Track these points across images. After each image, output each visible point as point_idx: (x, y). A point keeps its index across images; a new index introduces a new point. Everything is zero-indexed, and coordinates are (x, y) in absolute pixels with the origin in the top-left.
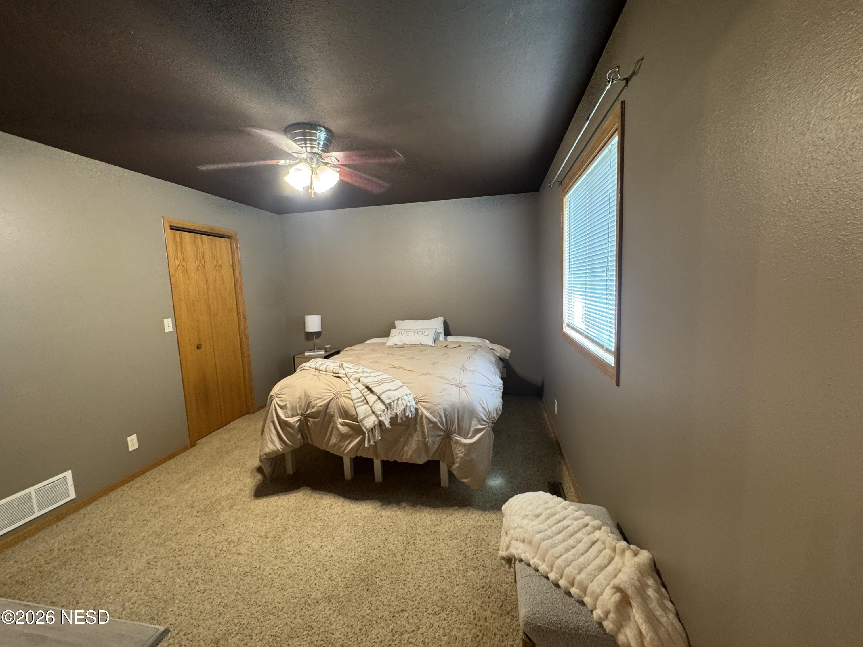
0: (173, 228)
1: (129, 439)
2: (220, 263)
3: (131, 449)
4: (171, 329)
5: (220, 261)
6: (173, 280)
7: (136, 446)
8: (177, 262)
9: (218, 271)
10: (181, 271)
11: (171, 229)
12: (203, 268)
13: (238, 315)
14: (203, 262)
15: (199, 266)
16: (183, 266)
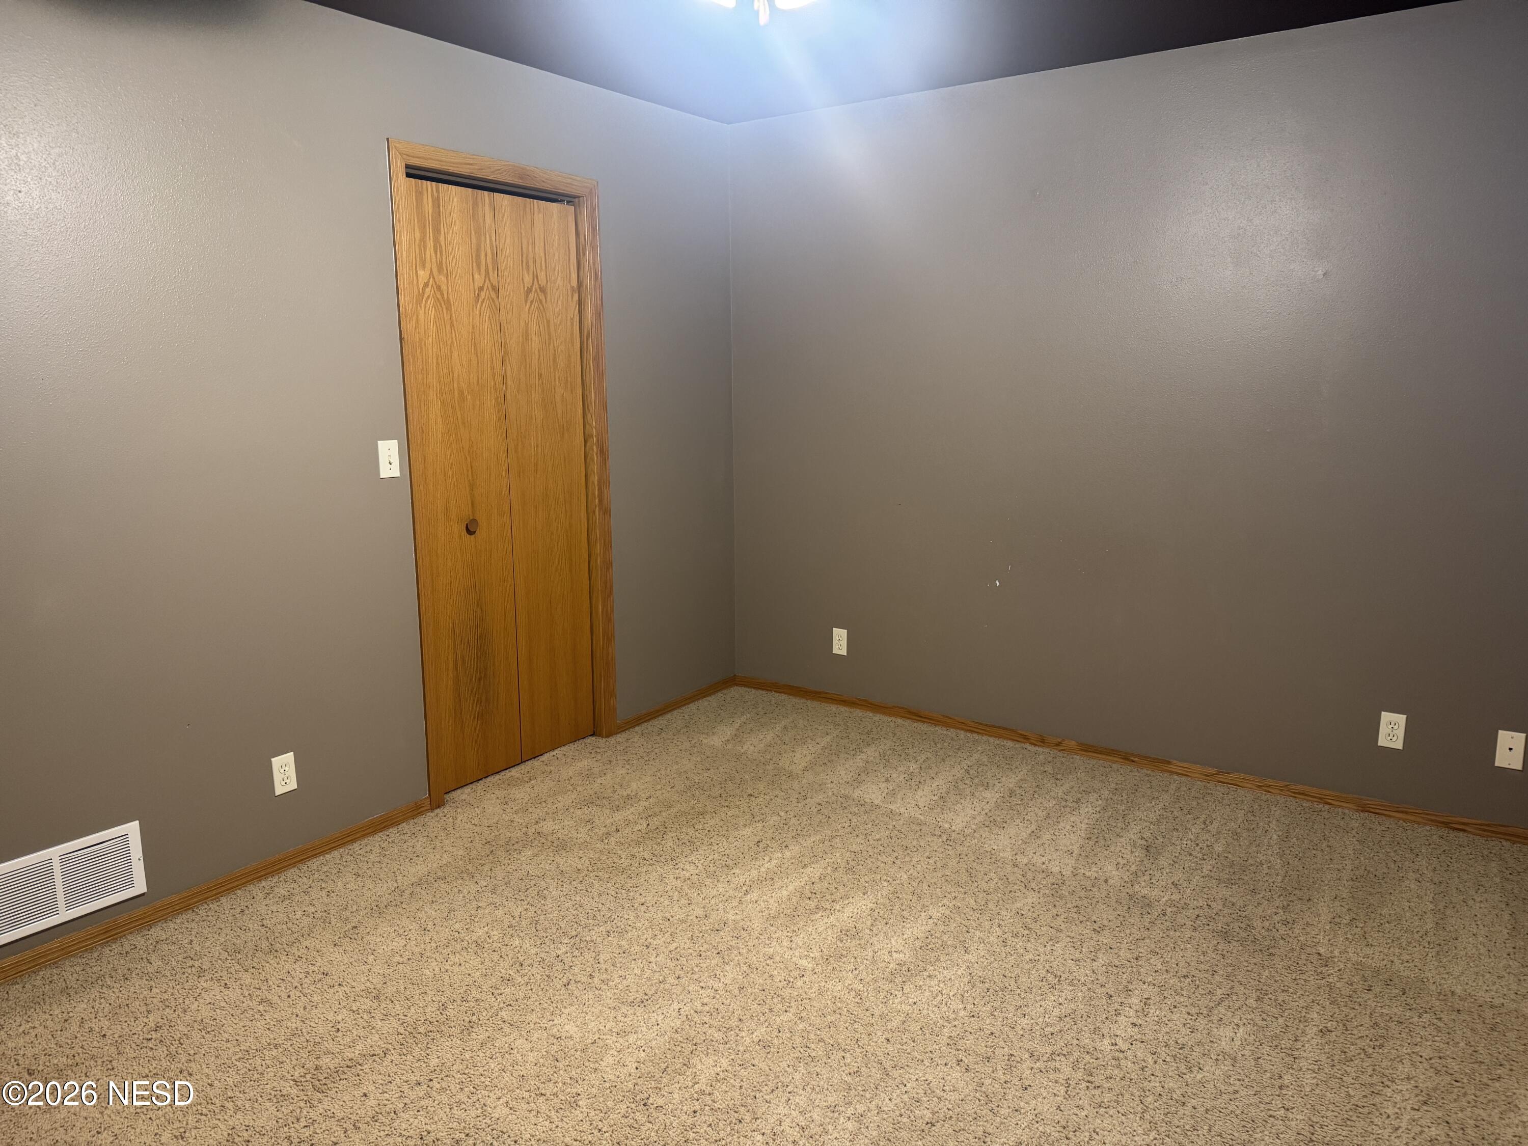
0: (414, 173)
1: (276, 761)
2: (543, 283)
3: (279, 790)
4: (396, 472)
5: (542, 276)
6: (409, 327)
7: (293, 785)
8: (423, 275)
9: (535, 304)
10: (431, 302)
11: (408, 175)
12: (493, 295)
13: (585, 441)
14: (493, 277)
15: (481, 289)
16: (439, 288)
